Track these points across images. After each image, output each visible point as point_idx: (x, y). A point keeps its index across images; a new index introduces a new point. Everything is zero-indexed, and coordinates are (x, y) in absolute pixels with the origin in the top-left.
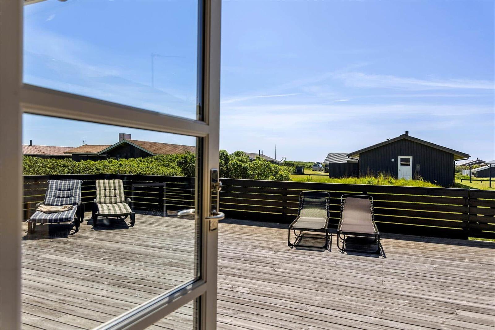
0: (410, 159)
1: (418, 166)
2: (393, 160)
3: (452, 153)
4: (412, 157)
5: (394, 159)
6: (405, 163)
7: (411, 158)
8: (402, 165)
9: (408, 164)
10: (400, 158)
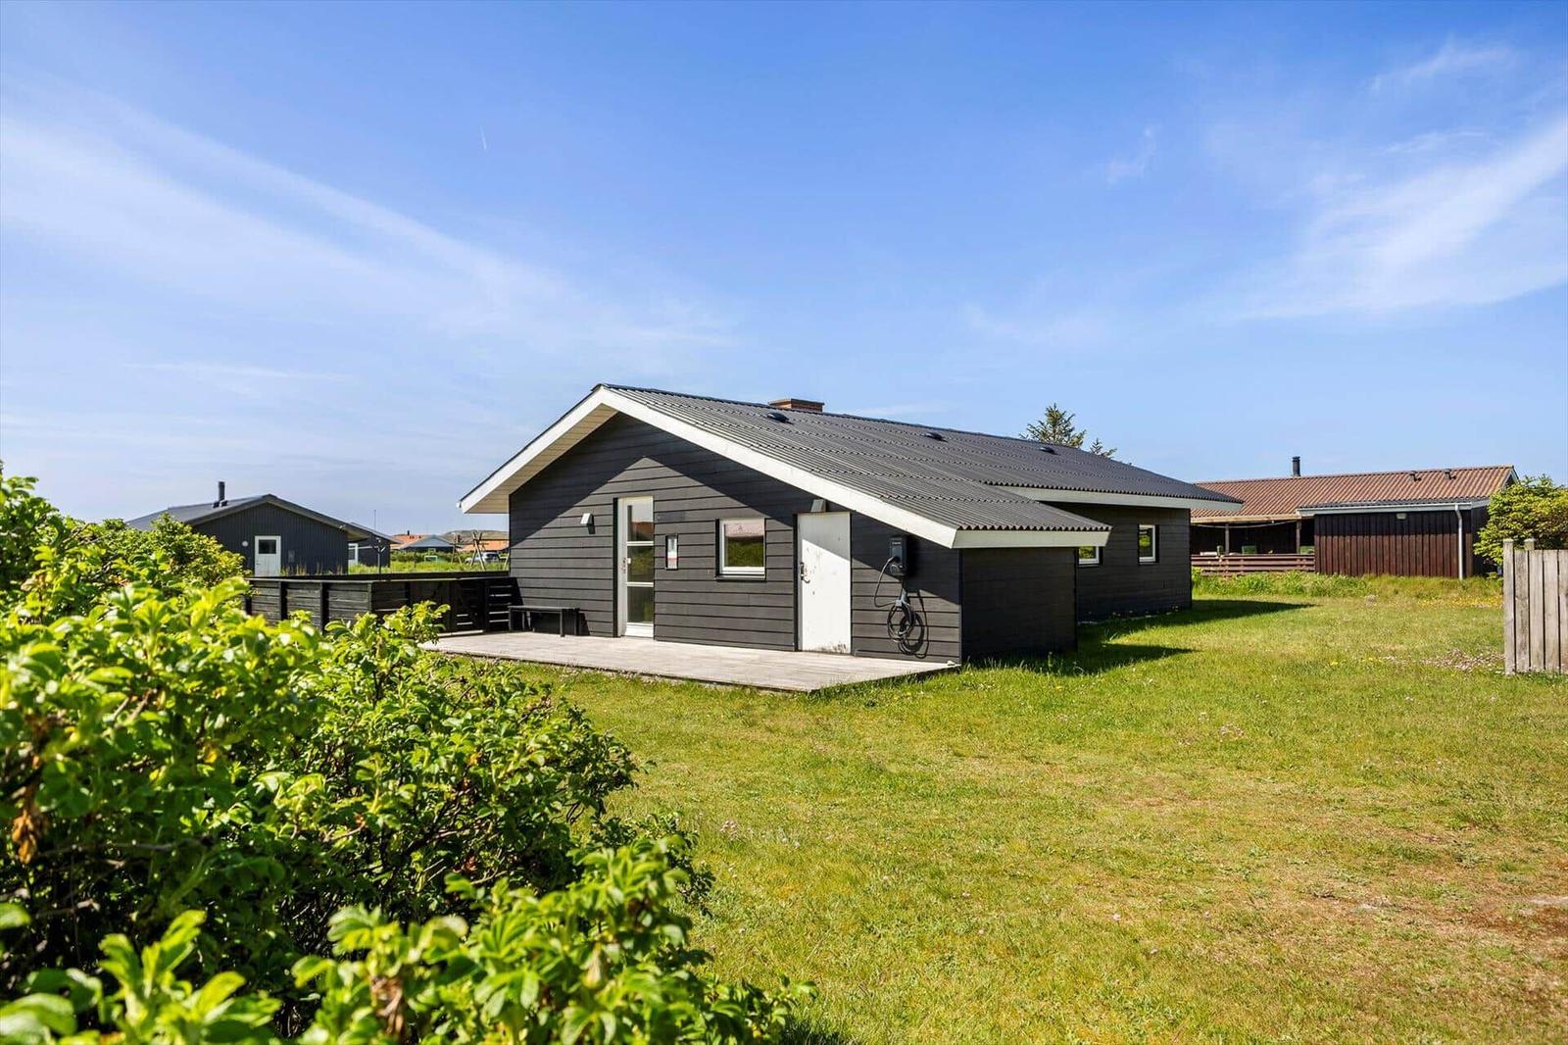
0: (276, 540)
1: (291, 556)
2: (245, 544)
3: (346, 529)
4: (280, 537)
5: (248, 541)
6: (266, 548)
7: (278, 539)
8: (260, 552)
9: (271, 549)
10: (257, 539)
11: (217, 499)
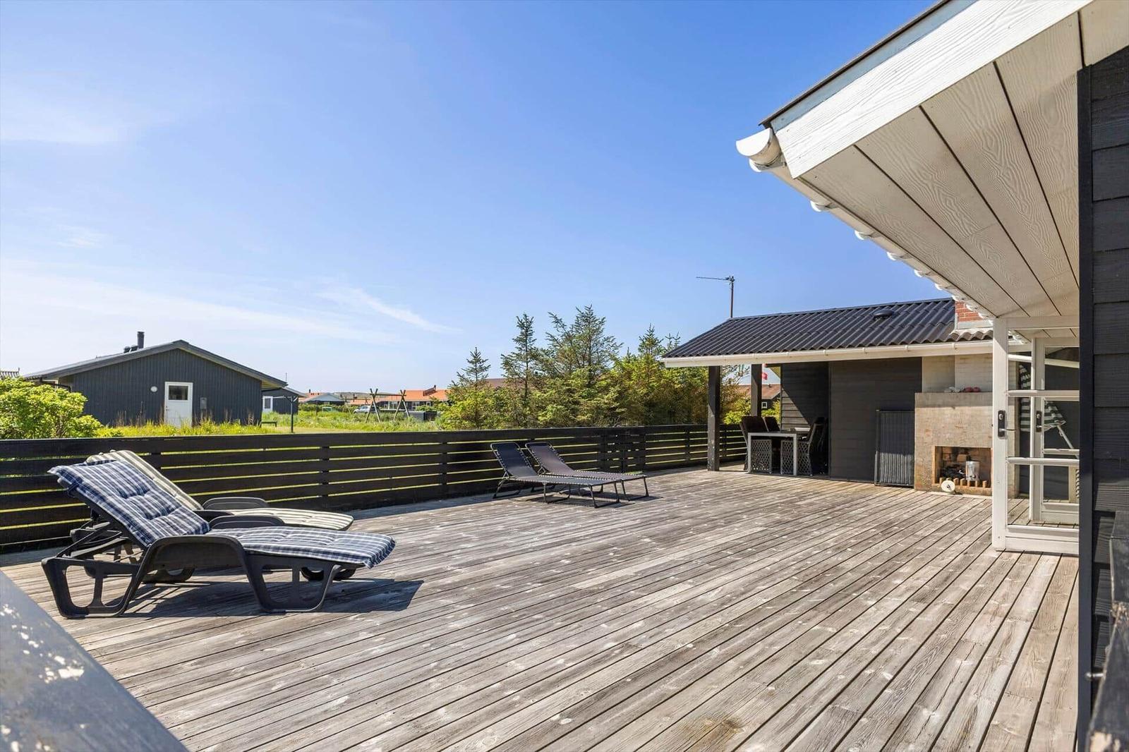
0: (187, 387)
1: (203, 402)
2: (154, 389)
3: (259, 378)
4: (192, 384)
5: (156, 386)
6: (178, 394)
7: (190, 386)
8: (171, 398)
9: (183, 396)
10: (168, 384)
11: (136, 344)
